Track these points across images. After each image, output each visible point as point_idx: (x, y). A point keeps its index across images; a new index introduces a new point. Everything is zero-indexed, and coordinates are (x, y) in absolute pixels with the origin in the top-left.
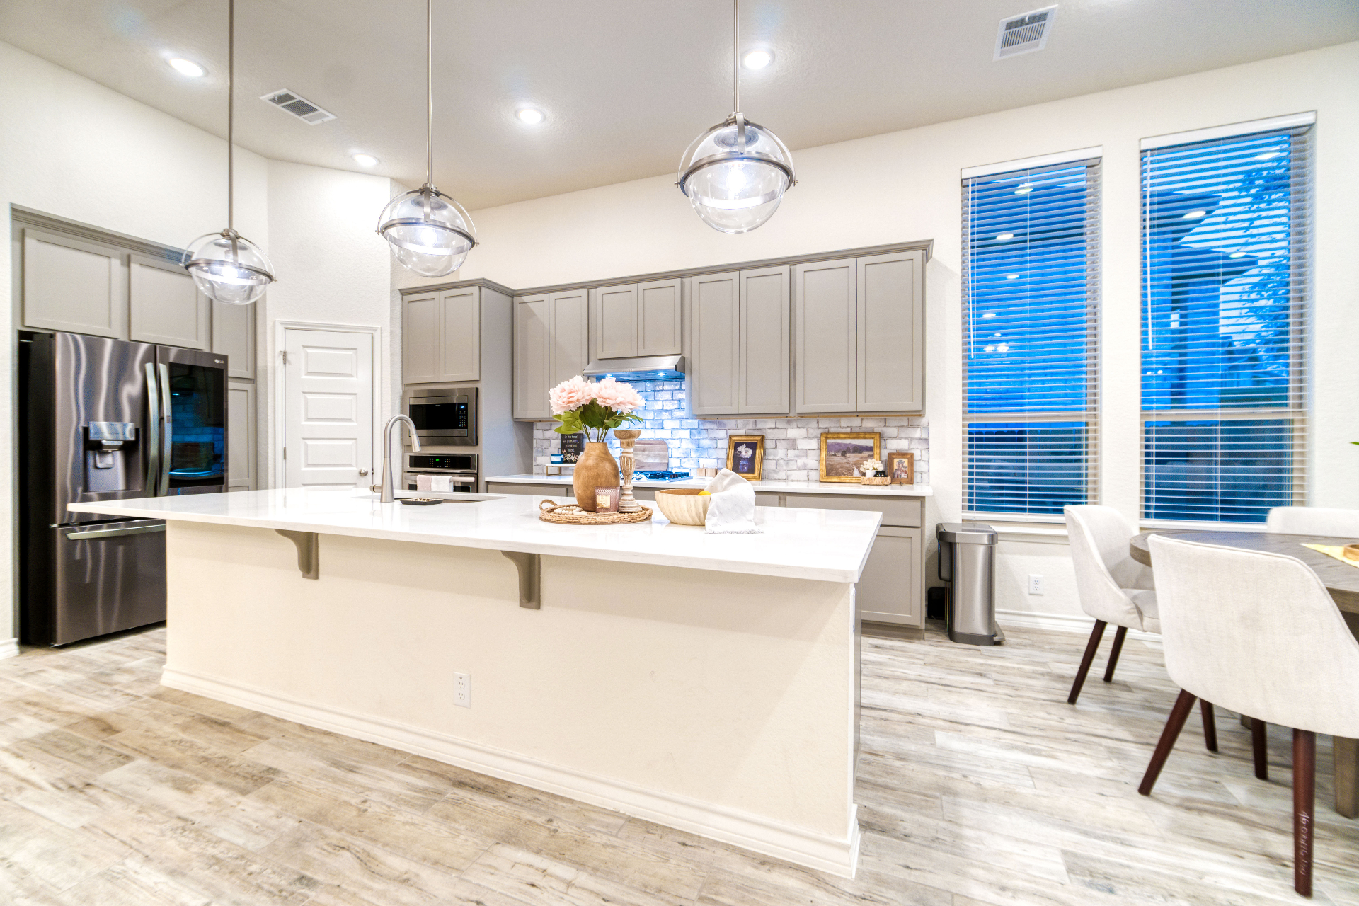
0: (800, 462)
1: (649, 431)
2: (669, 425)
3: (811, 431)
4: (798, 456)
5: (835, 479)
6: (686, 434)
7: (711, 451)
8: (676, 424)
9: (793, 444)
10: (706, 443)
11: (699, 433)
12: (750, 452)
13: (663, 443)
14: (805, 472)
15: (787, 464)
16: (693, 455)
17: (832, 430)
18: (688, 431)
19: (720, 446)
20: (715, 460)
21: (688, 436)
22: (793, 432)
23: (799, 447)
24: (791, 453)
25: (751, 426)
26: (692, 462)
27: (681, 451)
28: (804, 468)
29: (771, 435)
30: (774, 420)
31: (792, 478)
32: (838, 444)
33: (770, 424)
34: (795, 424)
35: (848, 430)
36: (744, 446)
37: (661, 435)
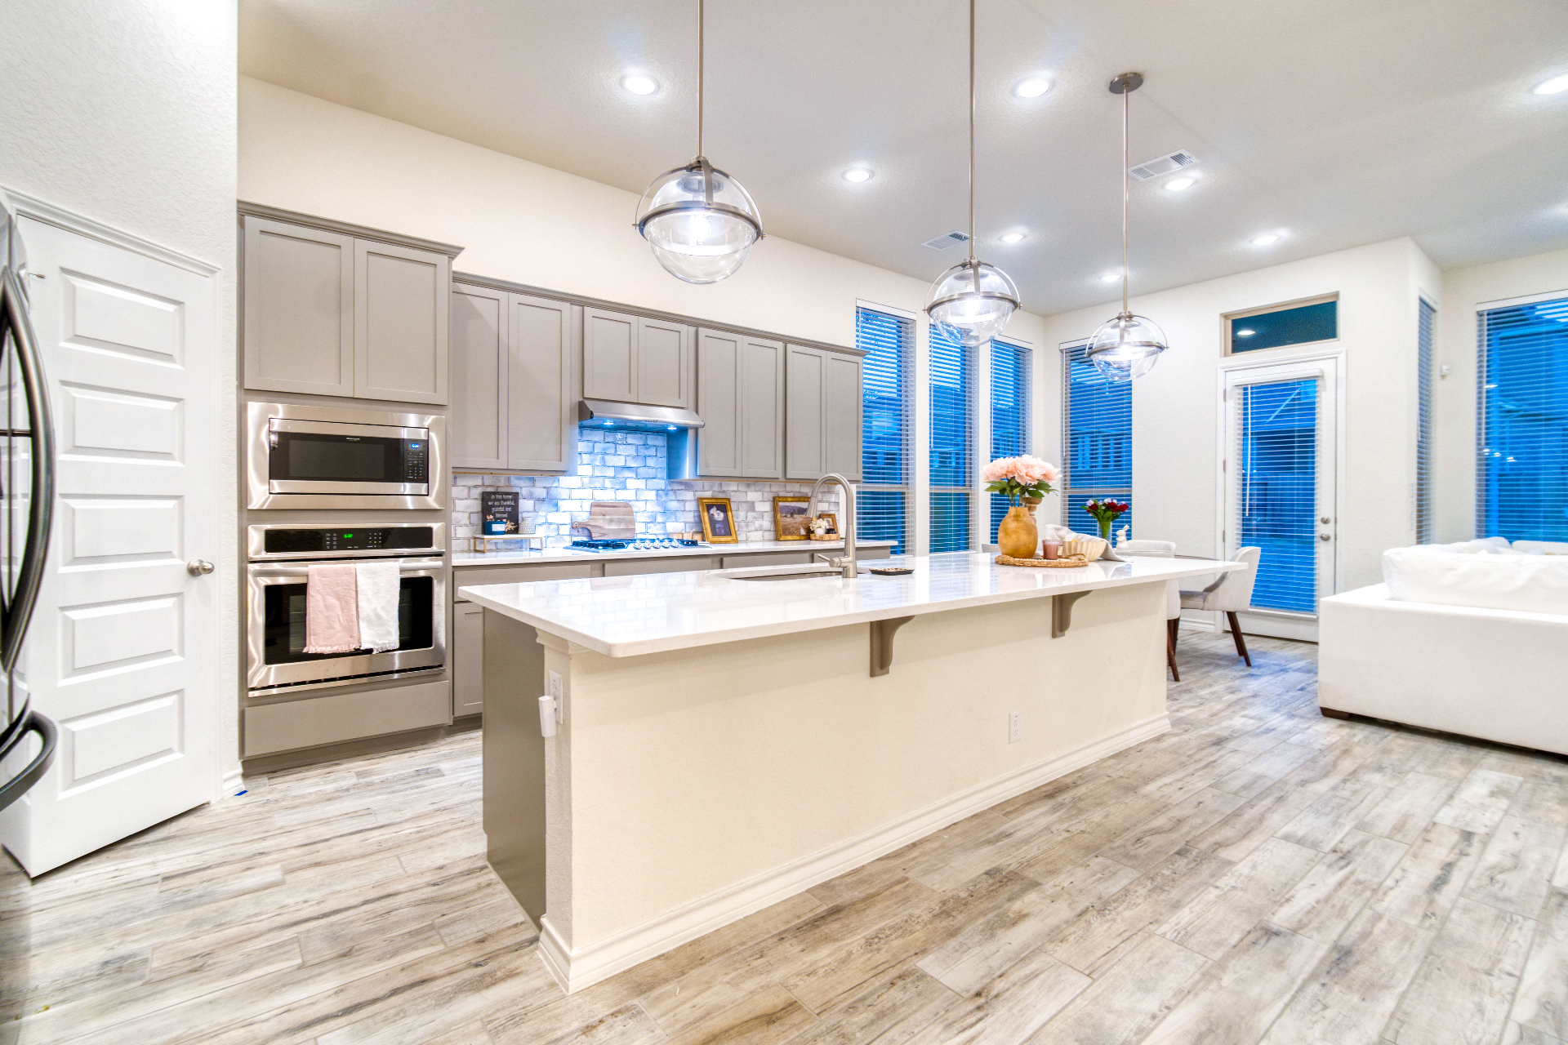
0: (757, 524)
1: (608, 491)
2: (633, 483)
3: (765, 494)
4: (755, 518)
5: (789, 537)
6: (652, 495)
7: (678, 514)
8: (641, 484)
9: (751, 506)
10: (673, 505)
11: (666, 494)
12: (722, 515)
13: (627, 505)
14: (760, 533)
15: (747, 526)
16: (660, 519)
17: (781, 494)
18: (654, 492)
19: (687, 509)
20: (683, 524)
21: (654, 498)
22: (752, 496)
23: (757, 509)
24: (750, 514)
25: (716, 489)
26: (659, 526)
27: (646, 514)
28: (760, 529)
29: (734, 497)
30: (736, 483)
31: (751, 539)
32: (787, 506)
33: (733, 486)
34: (753, 488)
35: (791, 494)
36: (715, 508)
37: (623, 496)
